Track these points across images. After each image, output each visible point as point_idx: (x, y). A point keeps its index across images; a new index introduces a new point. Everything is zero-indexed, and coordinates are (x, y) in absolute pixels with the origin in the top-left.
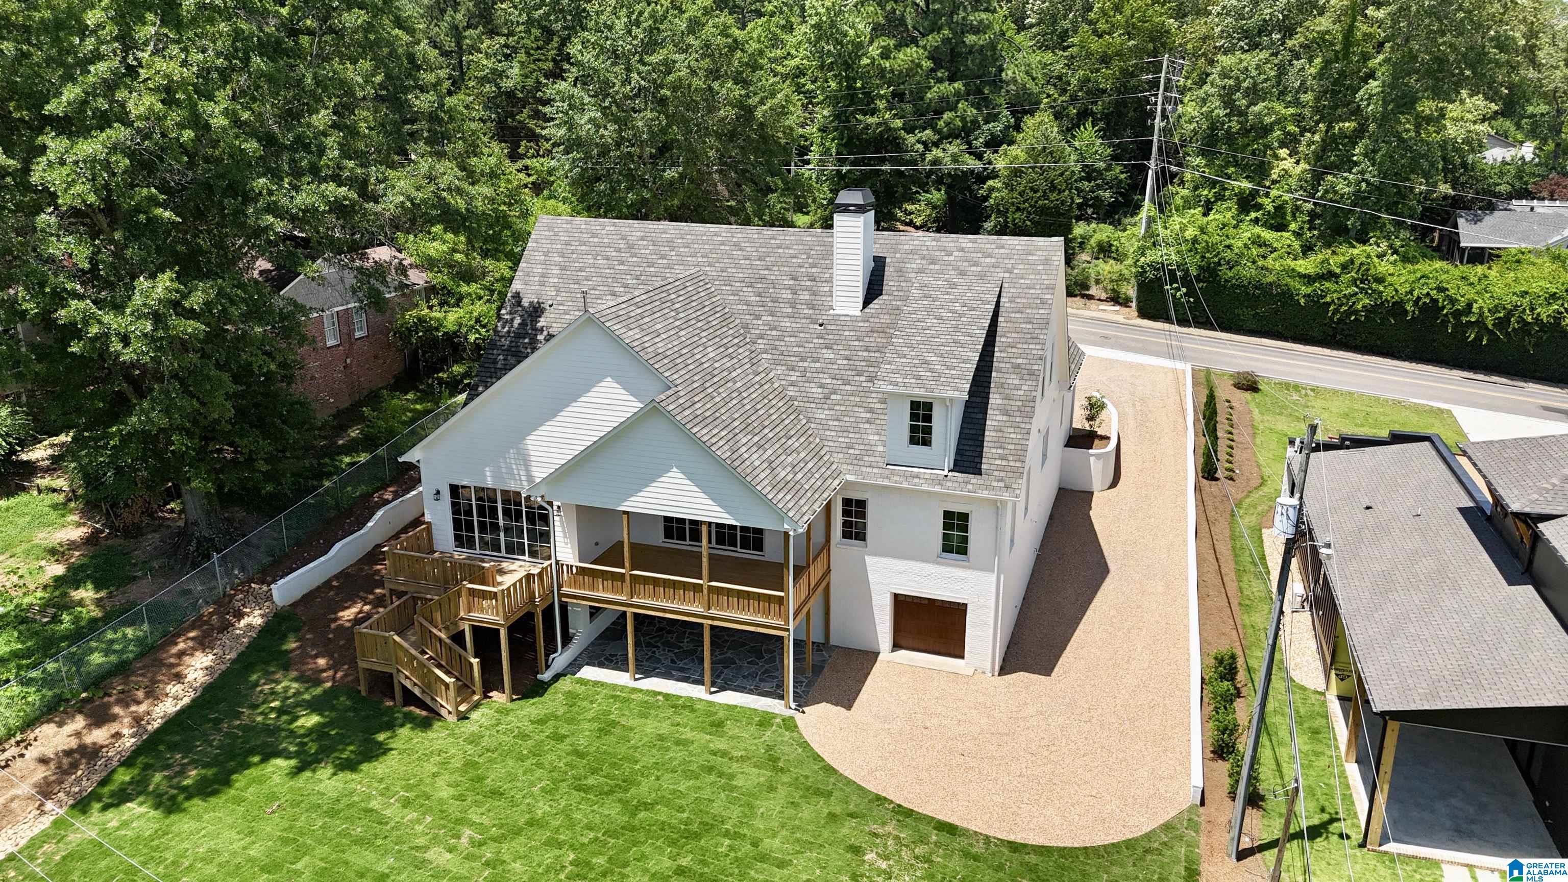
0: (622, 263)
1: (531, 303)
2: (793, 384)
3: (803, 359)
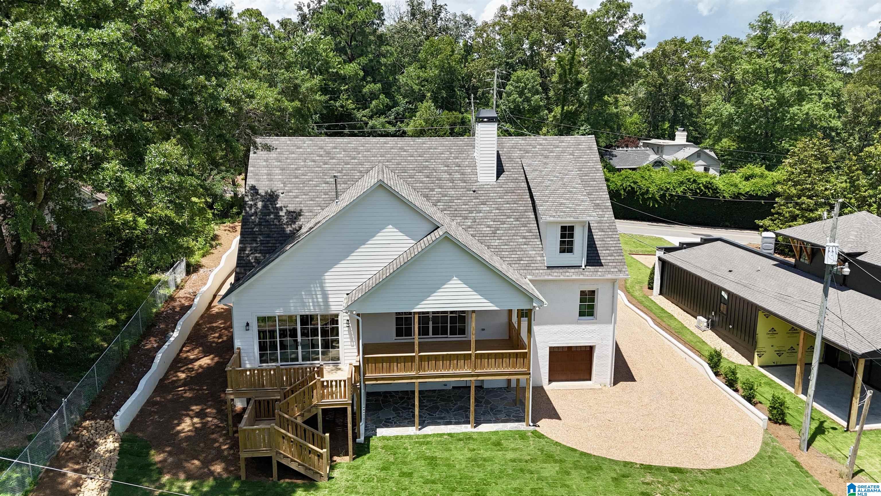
1: (266, 193)
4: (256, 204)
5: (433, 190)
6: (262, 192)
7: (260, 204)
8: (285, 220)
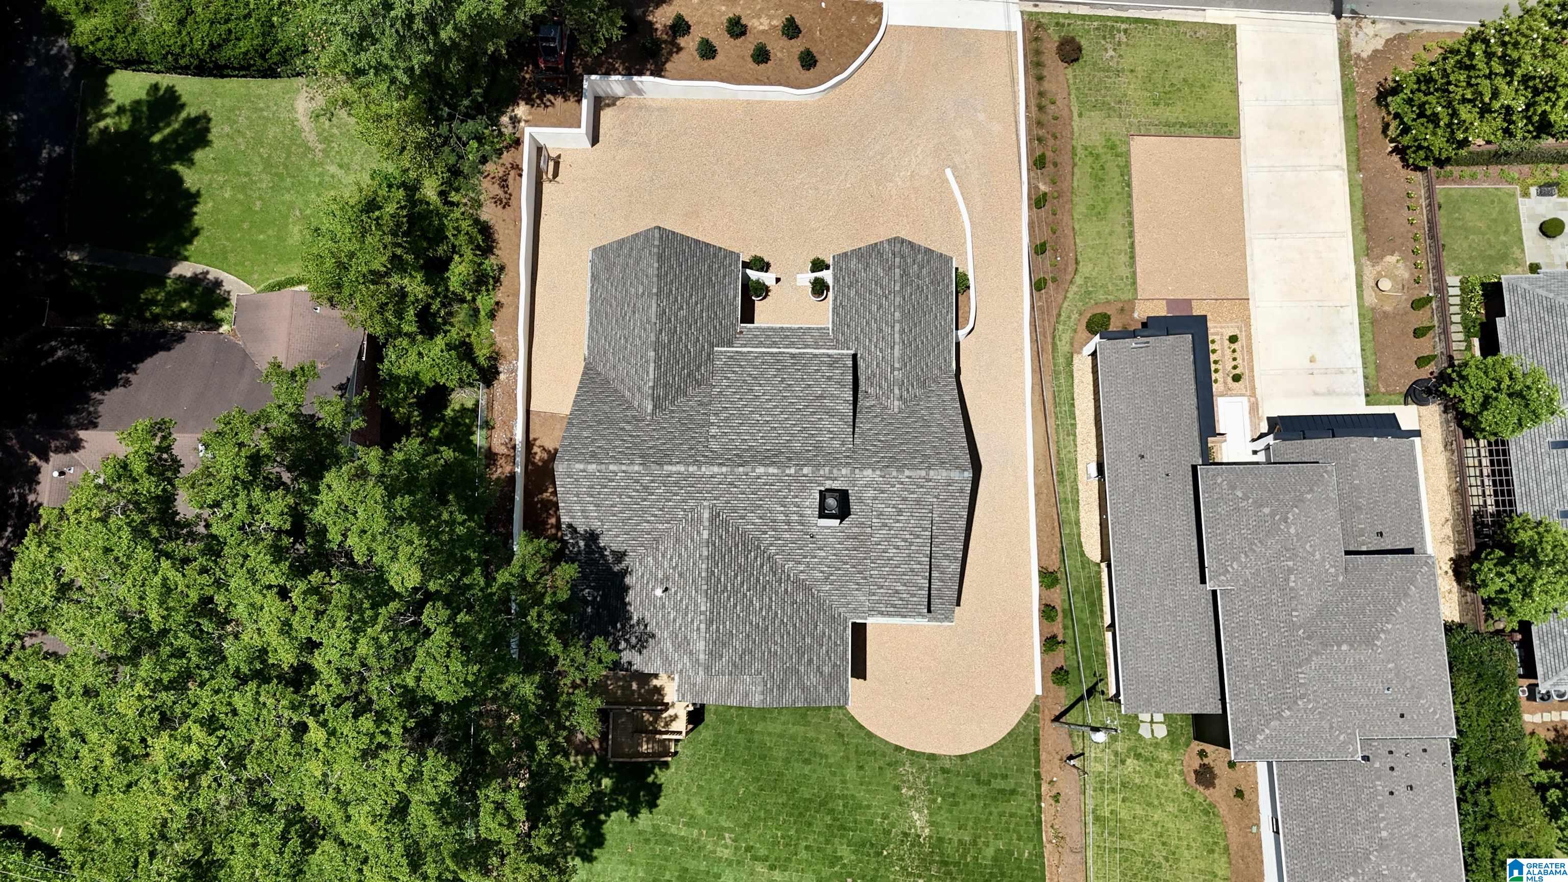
0: (645, 500)
1: (586, 531)
2: (802, 572)
3: (805, 557)
4: (577, 543)
5: (765, 533)
6: (581, 530)
7: (582, 543)
8: (610, 559)
